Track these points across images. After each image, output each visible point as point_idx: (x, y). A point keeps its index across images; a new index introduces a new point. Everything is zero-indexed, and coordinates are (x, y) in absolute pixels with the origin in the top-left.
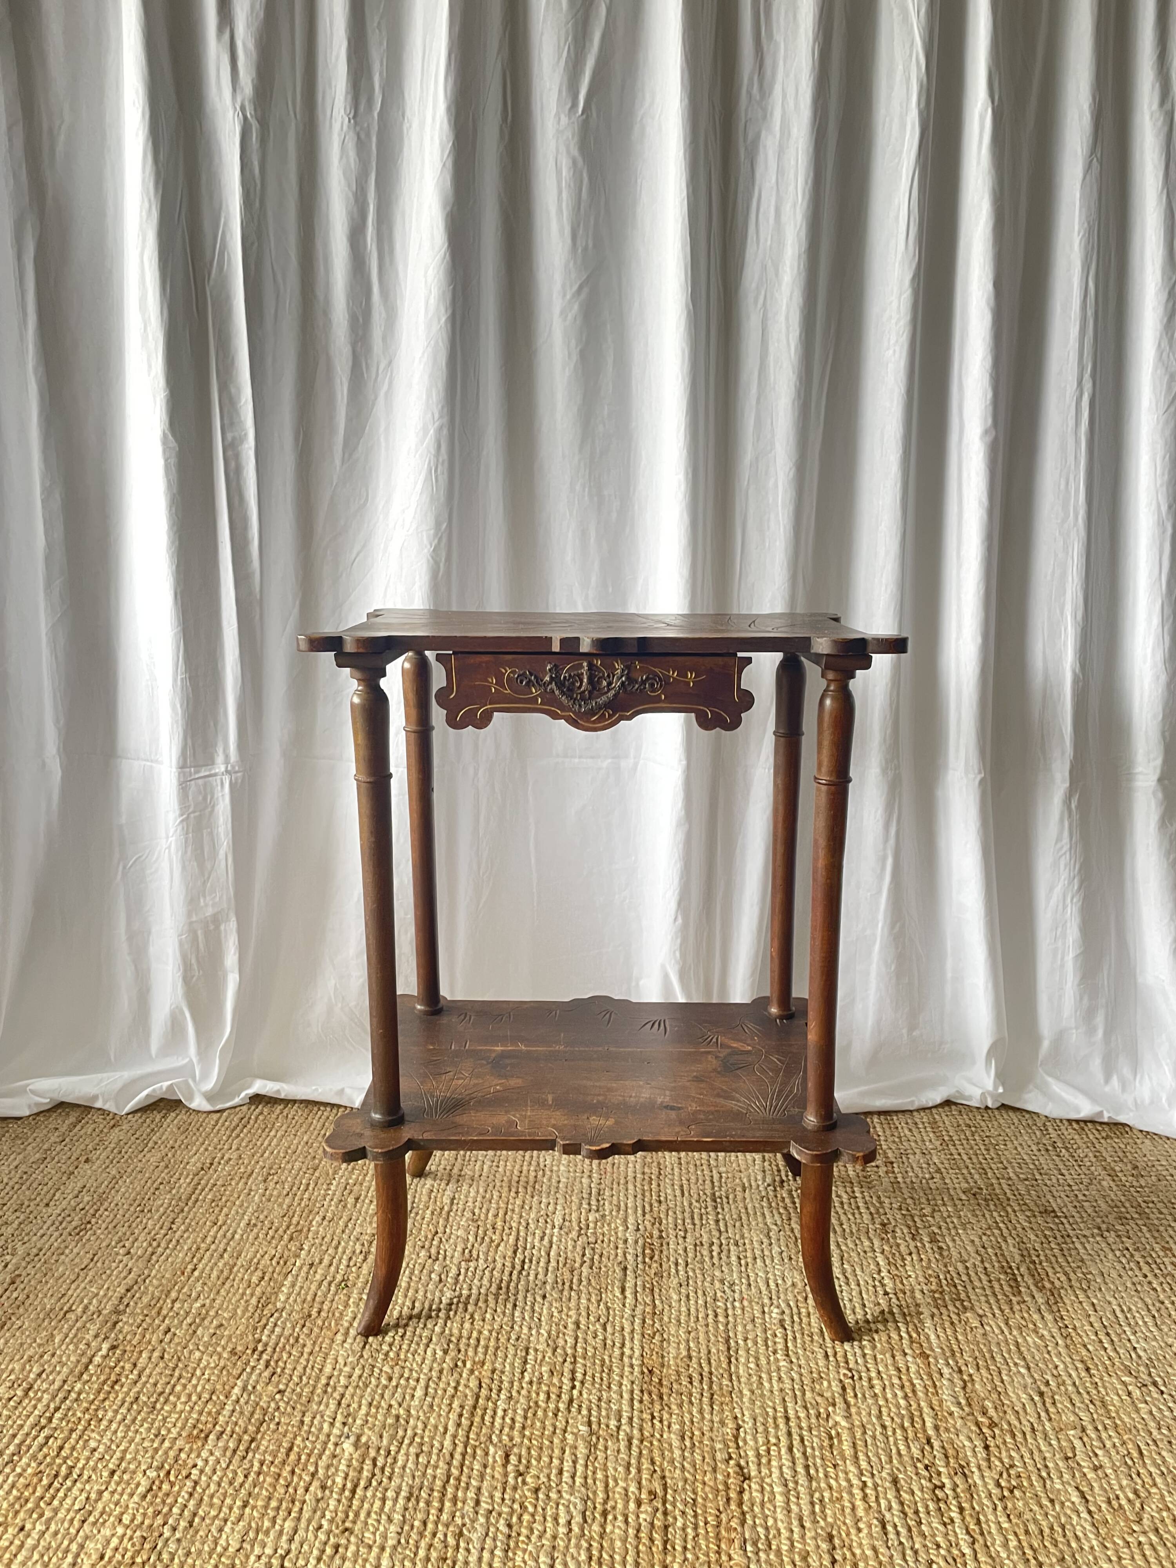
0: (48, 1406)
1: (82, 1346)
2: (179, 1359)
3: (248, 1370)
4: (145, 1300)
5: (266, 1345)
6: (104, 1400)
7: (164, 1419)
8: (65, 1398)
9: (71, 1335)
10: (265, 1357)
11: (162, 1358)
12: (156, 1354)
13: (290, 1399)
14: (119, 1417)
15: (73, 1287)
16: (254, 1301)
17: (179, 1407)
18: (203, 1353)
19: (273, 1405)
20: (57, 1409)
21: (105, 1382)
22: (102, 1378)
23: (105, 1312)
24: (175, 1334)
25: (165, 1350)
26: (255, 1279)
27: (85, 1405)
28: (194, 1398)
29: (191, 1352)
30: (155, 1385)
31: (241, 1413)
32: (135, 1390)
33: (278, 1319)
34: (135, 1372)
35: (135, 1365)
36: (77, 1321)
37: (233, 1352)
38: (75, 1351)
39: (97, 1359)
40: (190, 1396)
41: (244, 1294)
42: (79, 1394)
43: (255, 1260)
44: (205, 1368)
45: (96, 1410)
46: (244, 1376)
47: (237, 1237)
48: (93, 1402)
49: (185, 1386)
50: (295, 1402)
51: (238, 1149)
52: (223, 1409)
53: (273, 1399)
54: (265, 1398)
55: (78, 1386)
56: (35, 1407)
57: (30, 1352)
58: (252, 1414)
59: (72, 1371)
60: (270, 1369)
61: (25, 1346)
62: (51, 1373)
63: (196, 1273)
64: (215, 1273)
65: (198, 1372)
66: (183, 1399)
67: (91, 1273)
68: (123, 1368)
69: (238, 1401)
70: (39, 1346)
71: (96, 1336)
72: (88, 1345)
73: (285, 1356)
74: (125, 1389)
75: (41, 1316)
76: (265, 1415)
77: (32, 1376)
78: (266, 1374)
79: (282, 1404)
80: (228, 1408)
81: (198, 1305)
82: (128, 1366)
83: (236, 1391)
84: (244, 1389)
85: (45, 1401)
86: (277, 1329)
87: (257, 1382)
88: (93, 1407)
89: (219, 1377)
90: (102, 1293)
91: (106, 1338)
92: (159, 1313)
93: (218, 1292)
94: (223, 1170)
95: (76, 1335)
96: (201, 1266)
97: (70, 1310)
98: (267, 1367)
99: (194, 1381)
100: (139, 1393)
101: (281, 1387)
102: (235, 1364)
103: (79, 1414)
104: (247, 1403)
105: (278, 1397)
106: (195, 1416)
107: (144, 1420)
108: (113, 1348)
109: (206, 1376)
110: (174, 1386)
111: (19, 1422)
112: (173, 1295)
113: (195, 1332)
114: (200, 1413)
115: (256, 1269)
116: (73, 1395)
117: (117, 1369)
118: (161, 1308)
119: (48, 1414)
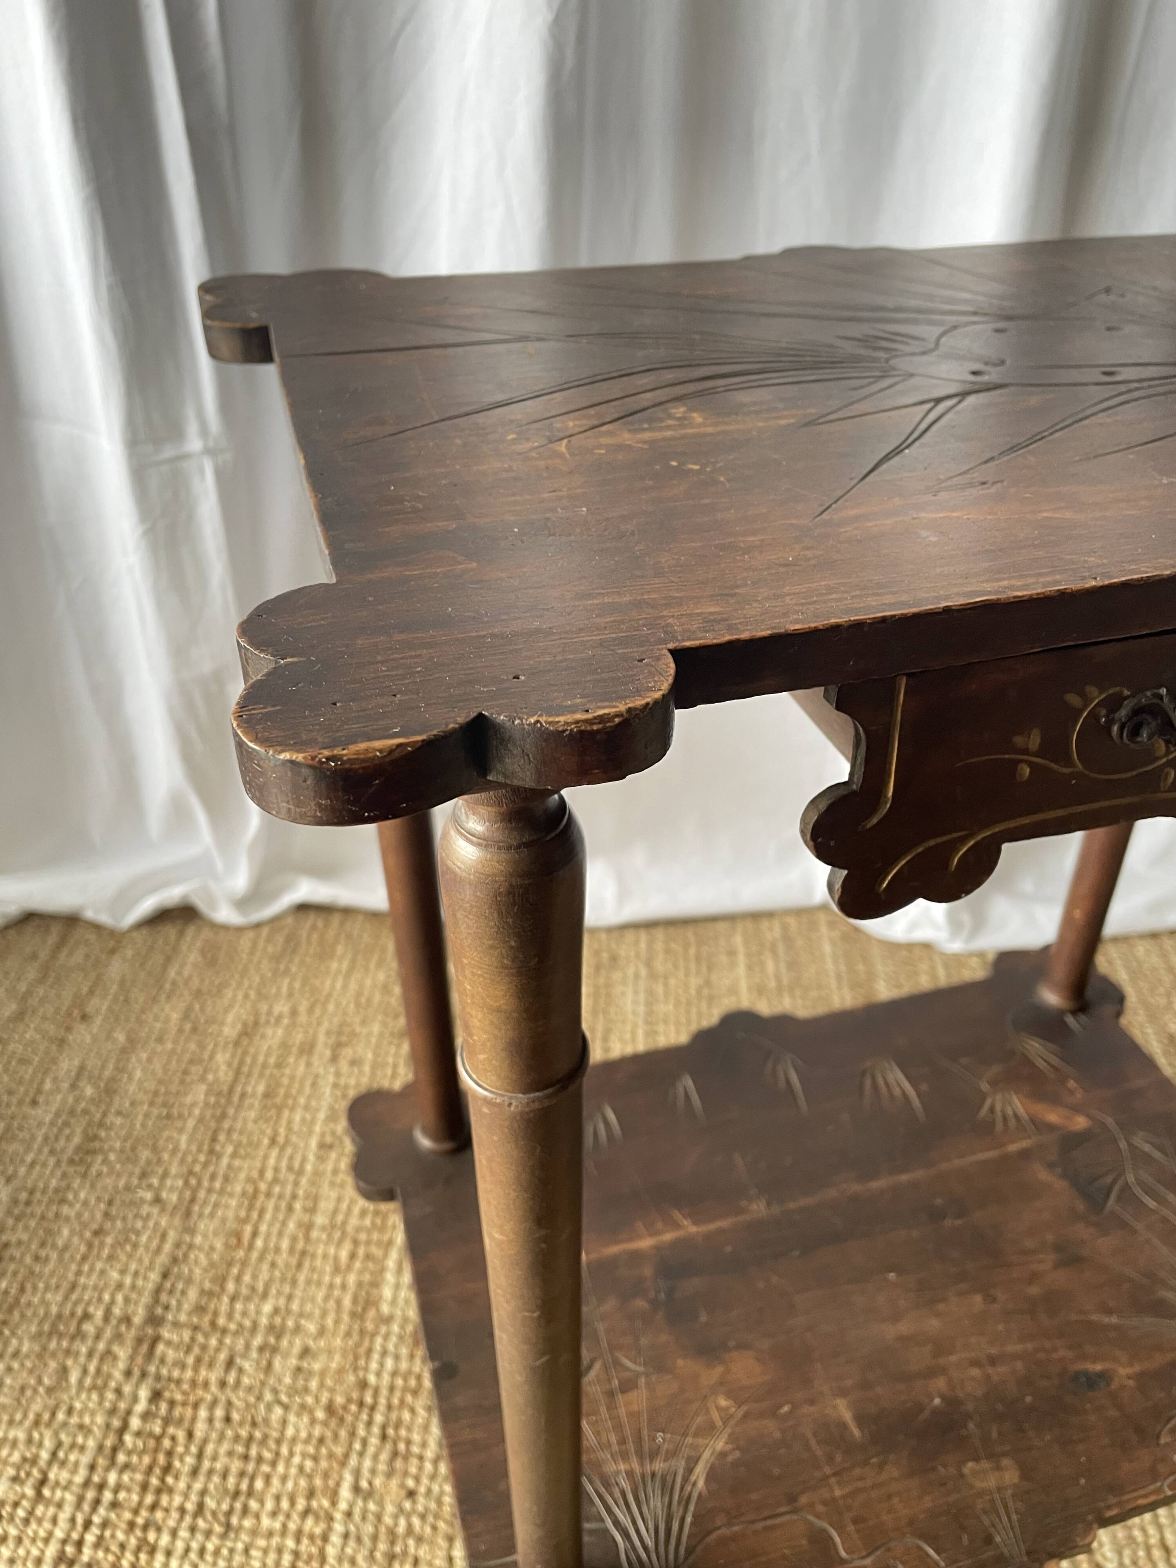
0: (73, 1520)
1: (110, 1396)
2: (254, 1424)
3: (357, 1446)
4: (193, 1294)
5: (376, 1392)
6: (153, 1507)
7: (246, 1551)
8: (97, 1502)
9: (92, 1369)
10: (379, 1418)
11: (228, 1419)
12: (219, 1413)
13: (426, 1509)
14: (180, 1545)
15: (86, 1268)
16: (347, 1302)
17: (266, 1522)
18: (286, 1408)
19: (402, 1522)
20: (88, 1524)
21: (149, 1470)
22: (146, 1460)
23: (137, 1320)
24: (241, 1370)
25: (229, 1403)
26: (344, 1255)
27: (127, 1515)
28: (285, 1504)
29: (269, 1408)
30: (225, 1476)
31: (359, 1540)
32: (198, 1486)
33: (386, 1337)
34: (194, 1449)
35: (190, 1435)
36: (98, 1337)
37: (330, 1409)
38: (100, 1403)
39: (135, 1423)
40: (278, 1498)
41: (331, 1286)
42: (116, 1491)
43: (340, 1218)
44: (294, 1440)
45: (145, 1528)
46: (353, 1461)
47: (309, 1168)
48: (136, 1512)
49: (268, 1478)
50: (437, 1516)
51: (290, 995)
52: (330, 1529)
53: (401, 1510)
54: (390, 1508)
55: (112, 1477)
56: (54, 1521)
57: (36, 1407)
58: (375, 1538)
59: (100, 1448)
60: (388, 1446)
61: (29, 1393)
62: (73, 1446)
63: (259, 1243)
64: (285, 1244)
65: (284, 1450)
66: (269, 1505)
67: (109, 1240)
68: (173, 1438)
69: (349, 1514)
70: (50, 1391)
71: (128, 1373)
72: (118, 1391)
73: (406, 1416)
74: (182, 1485)
75: (46, 1327)
76: (393, 1543)
77: (45, 1455)
78: (384, 1456)
79: (416, 1521)
80: (338, 1527)
81: (267, 1308)
82: (181, 1435)
83: (345, 1493)
84: (356, 1489)
85: (67, 1511)
86: (389, 1363)
87: (373, 1472)
88: (140, 1521)
89: (315, 1459)
90: (128, 1281)
91: (144, 1375)
92: (213, 1324)
93: (294, 1283)
94: (274, 1036)
95: (98, 1371)
96: (263, 1228)
97: (86, 1316)
98: (384, 1437)
99: (281, 1469)
100: (203, 1493)
101: (410, 1483)
102: (336, 1436)
103: (120, 1536)
104: (364, 1518)
105: (407, 1505)
106: (290, 1543)
107: (217, 1552)
108: (156, 1396)
109: (297, 1460)
110: (252, 1479)
111: (35, 1552)
112: (231, 1286)
113: (270, 1365)
114: (298, 1540)
115: (344, 1233)
116: (108, 1496)
117: (167, 1443)
118: (216, 1314)
119: (75, 1536)
